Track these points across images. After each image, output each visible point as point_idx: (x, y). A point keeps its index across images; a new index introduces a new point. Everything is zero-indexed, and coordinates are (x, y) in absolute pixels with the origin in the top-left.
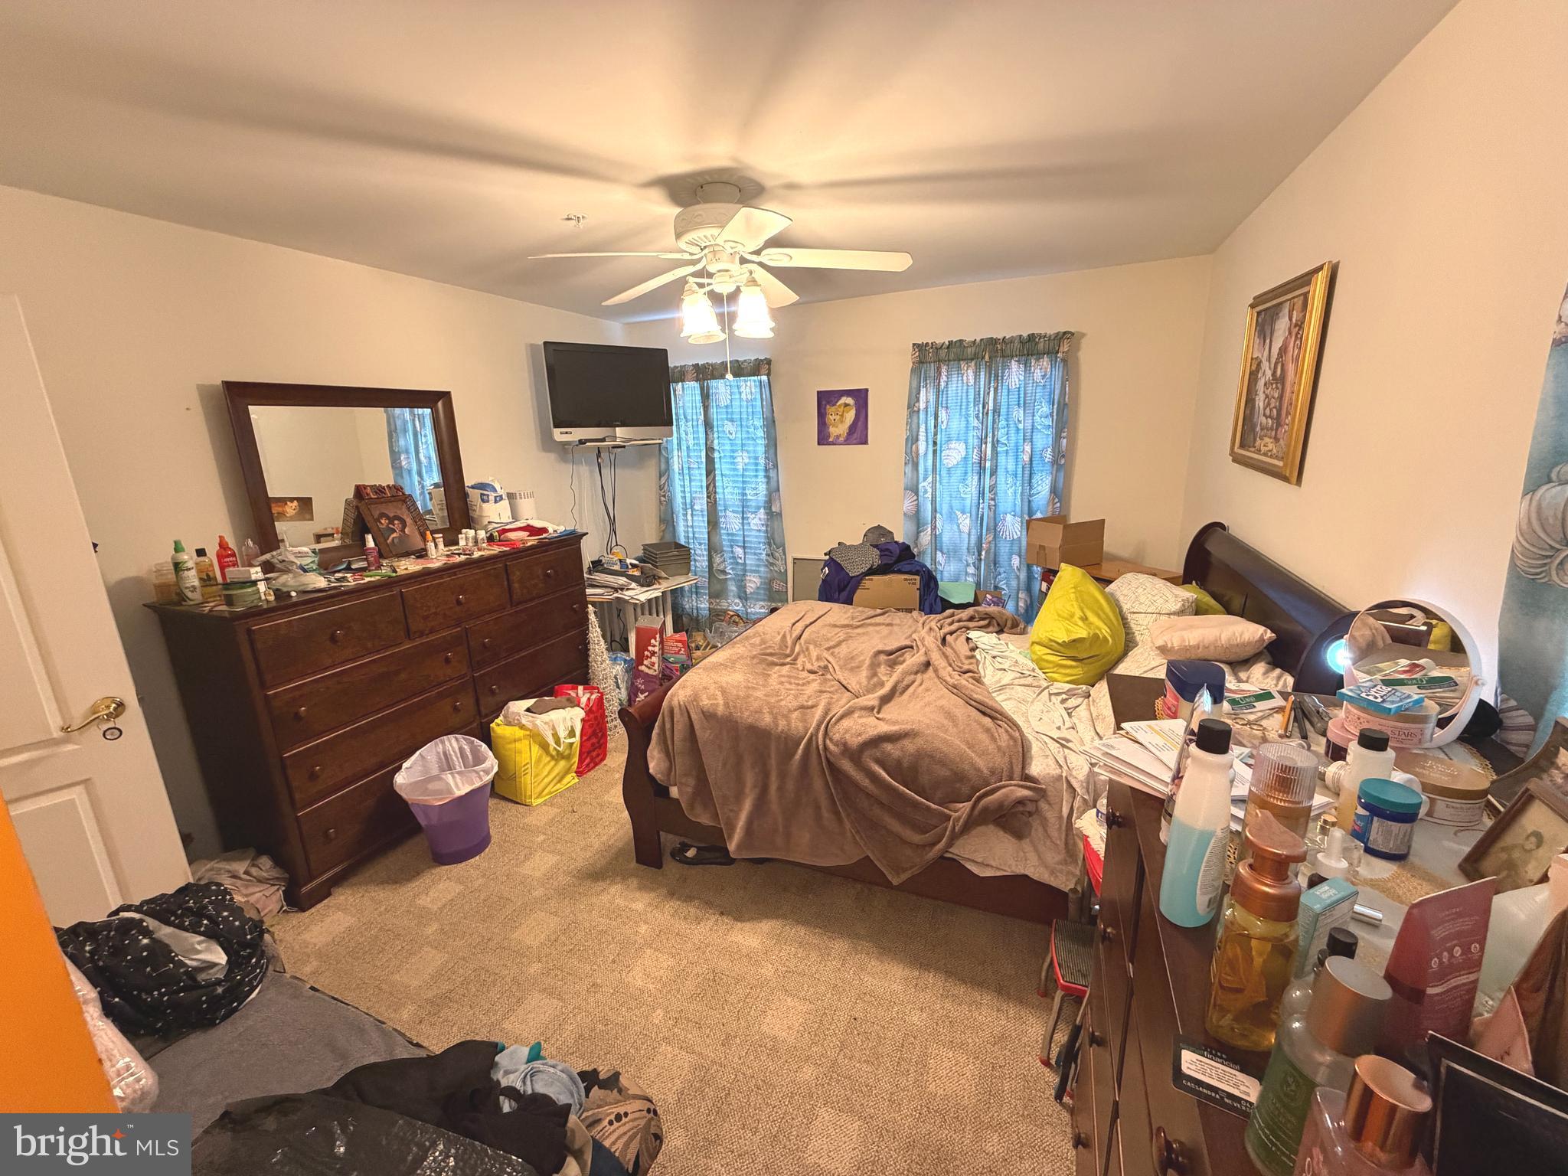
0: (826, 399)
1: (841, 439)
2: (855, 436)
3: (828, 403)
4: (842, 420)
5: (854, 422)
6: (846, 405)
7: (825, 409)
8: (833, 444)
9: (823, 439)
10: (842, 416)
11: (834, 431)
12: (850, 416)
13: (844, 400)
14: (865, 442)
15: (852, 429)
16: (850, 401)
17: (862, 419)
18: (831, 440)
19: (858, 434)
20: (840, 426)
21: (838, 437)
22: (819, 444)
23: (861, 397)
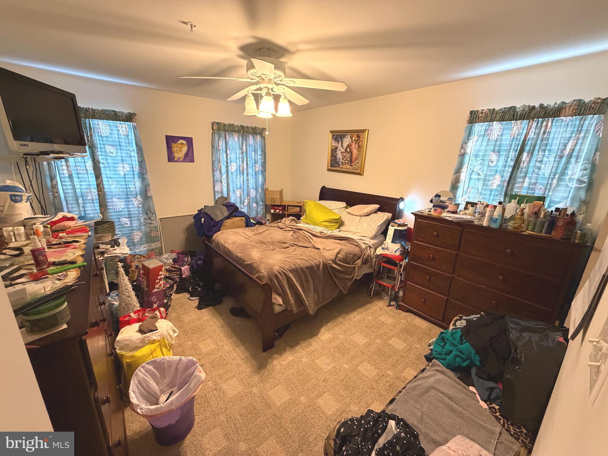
0: (170, 140)
1: (181, 159)
2: (188, 158)
3: (173, 142)
4: (180, 151)
5: (187, 151)
6: (182, 144)
7: (171, 144)
8: (177, 161)
9: (171, 158)
10: (181, 148)
11: (177, 155)
12: (185, 149)
13: (181, 141)
14: (193, 162)
15: (186, 155)
16: (184, 142)
17: (191, 151)
18: (176, 159)
19: (189, 157)
20: (180, 153)
21: (179, 158)
22: (169, 161)
23: (189, 141)
